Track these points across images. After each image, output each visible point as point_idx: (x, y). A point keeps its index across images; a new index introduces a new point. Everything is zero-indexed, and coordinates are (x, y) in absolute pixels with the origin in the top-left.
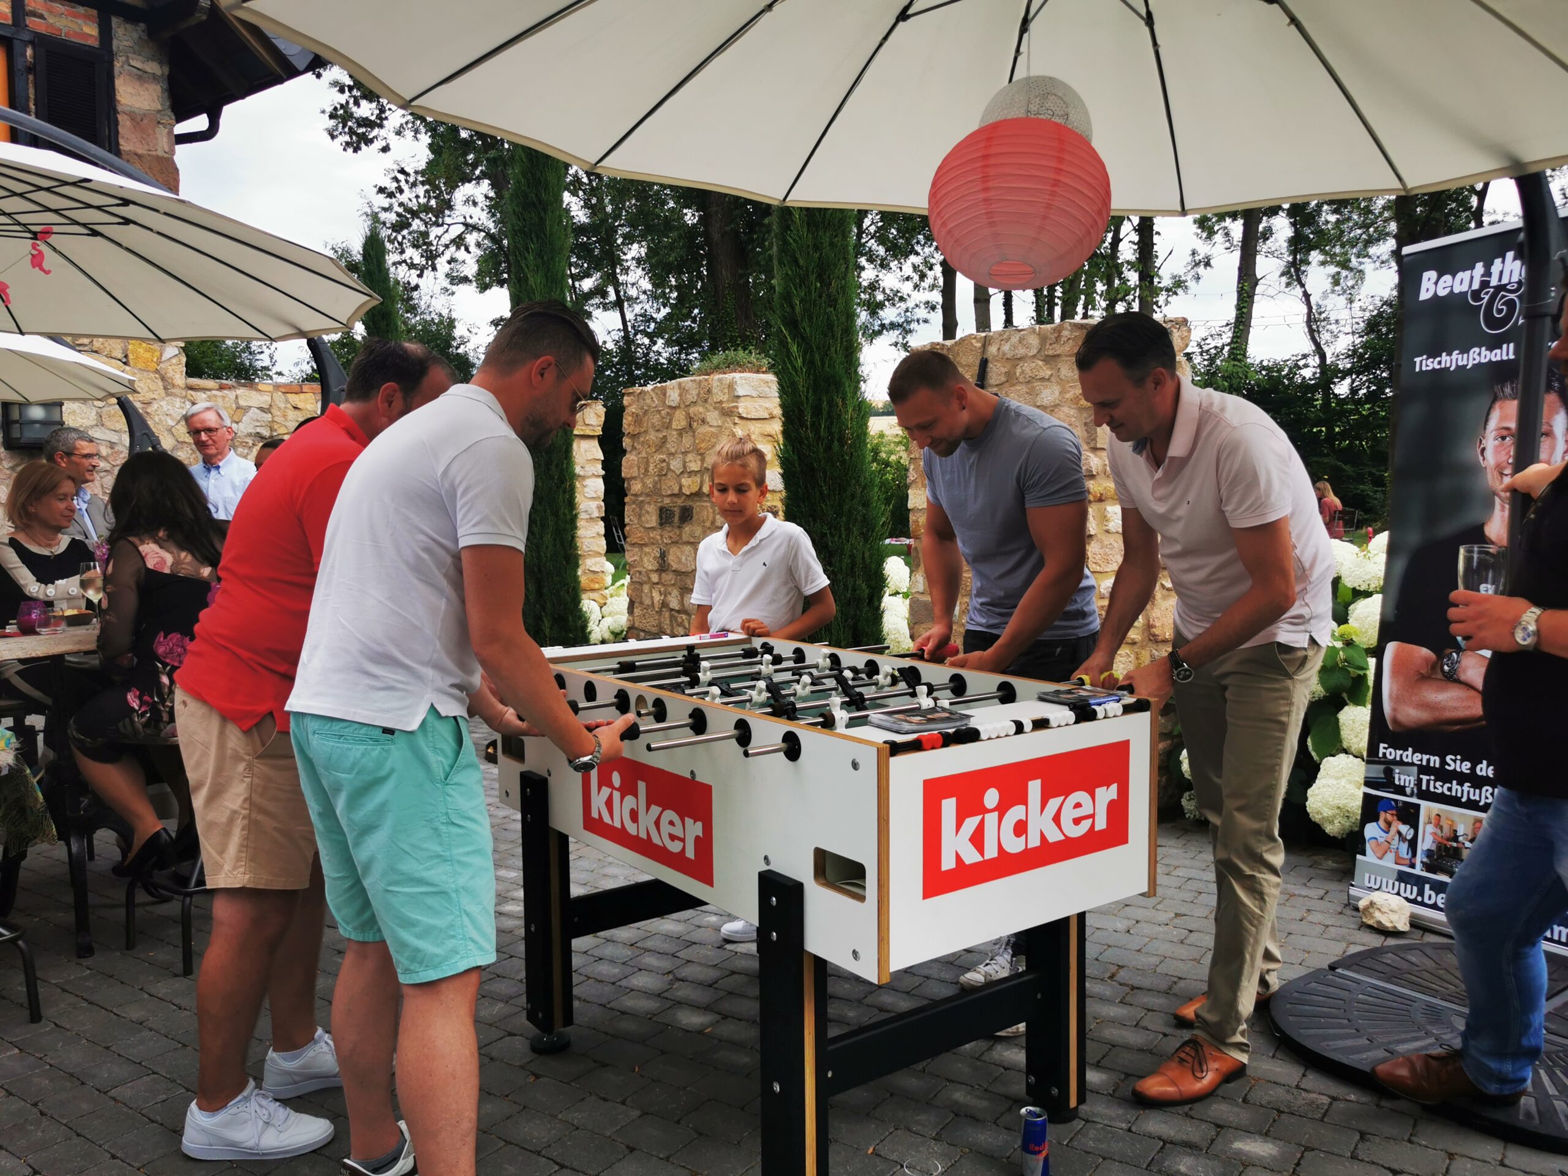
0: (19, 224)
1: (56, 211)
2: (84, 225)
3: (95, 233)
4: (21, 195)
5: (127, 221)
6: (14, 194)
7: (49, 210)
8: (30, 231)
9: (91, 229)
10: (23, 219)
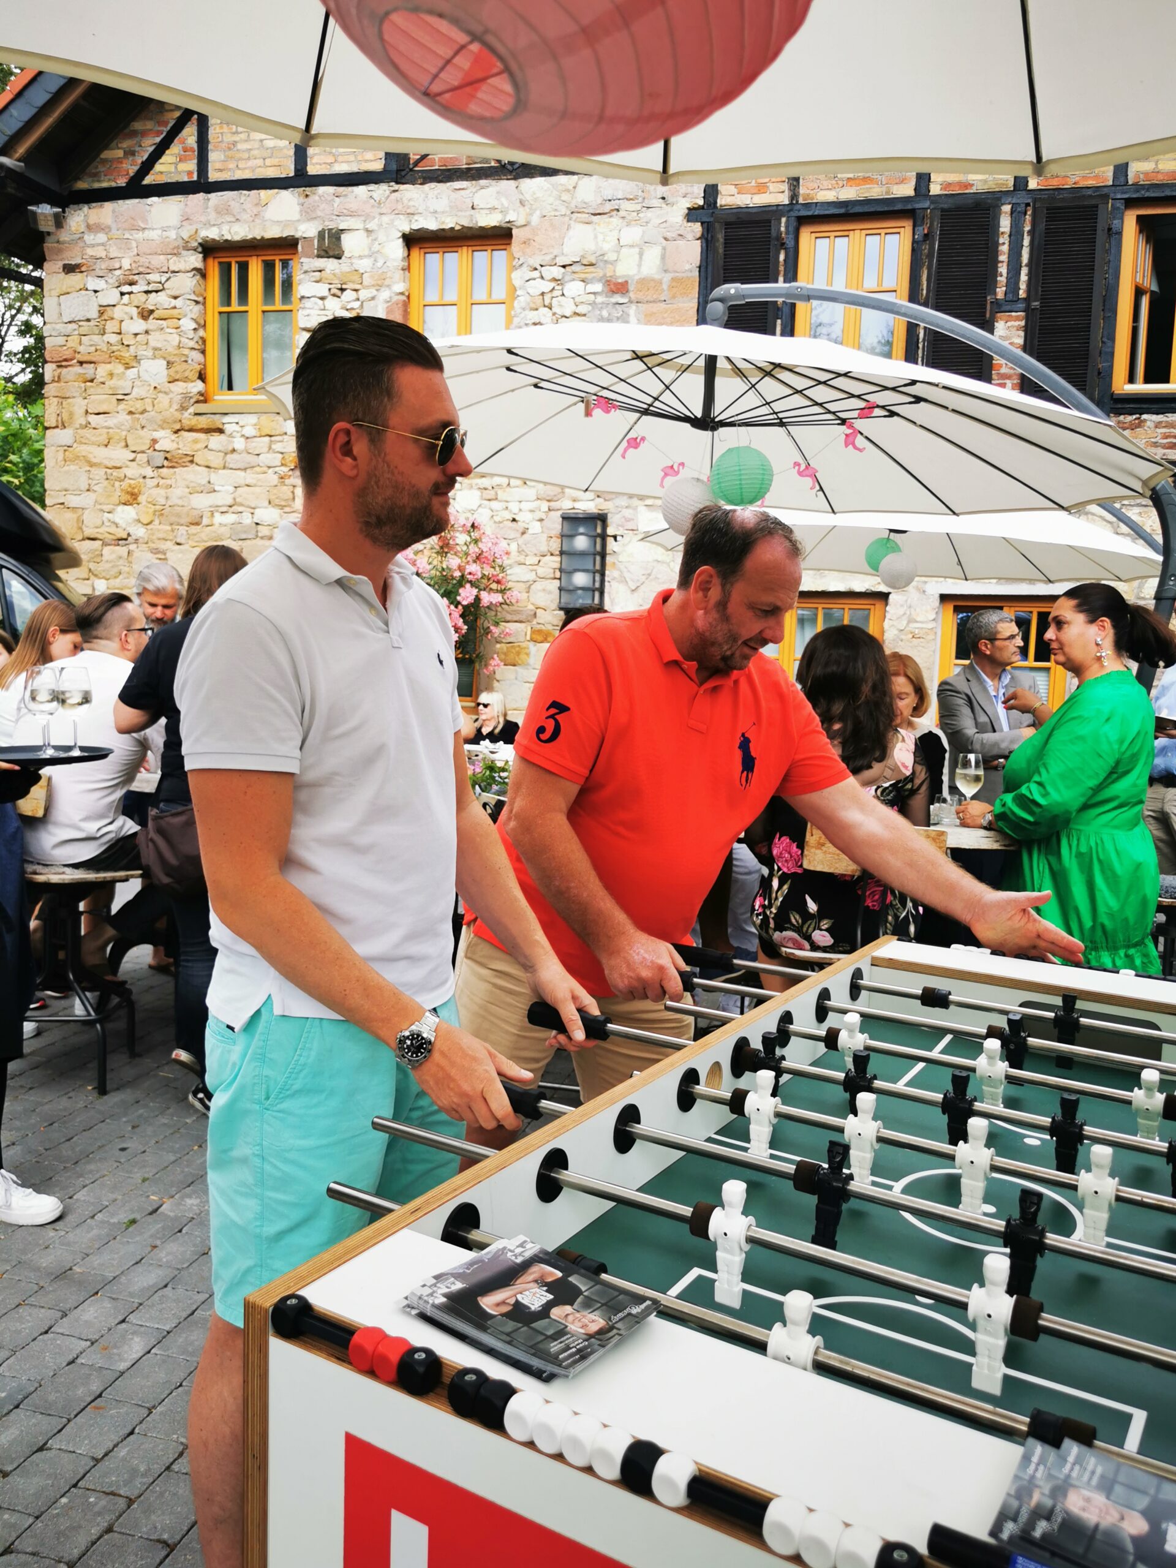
0: (829, 412)
1: (859, 397)
2: (883, 407)
3: (892, 414)
4: (825, 383)
5: (918, 400)
6: (820, 383)
7: (853, 396)
8: (839, 418)
9: (889, 411)
10: (832, 407)
